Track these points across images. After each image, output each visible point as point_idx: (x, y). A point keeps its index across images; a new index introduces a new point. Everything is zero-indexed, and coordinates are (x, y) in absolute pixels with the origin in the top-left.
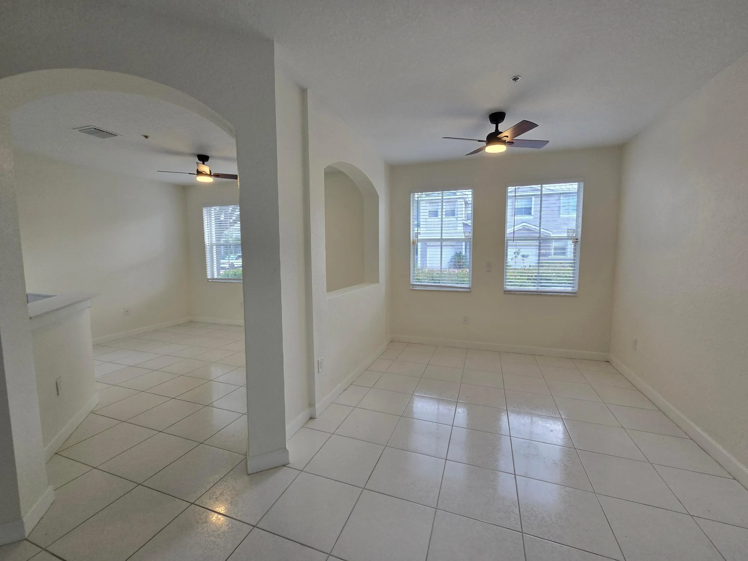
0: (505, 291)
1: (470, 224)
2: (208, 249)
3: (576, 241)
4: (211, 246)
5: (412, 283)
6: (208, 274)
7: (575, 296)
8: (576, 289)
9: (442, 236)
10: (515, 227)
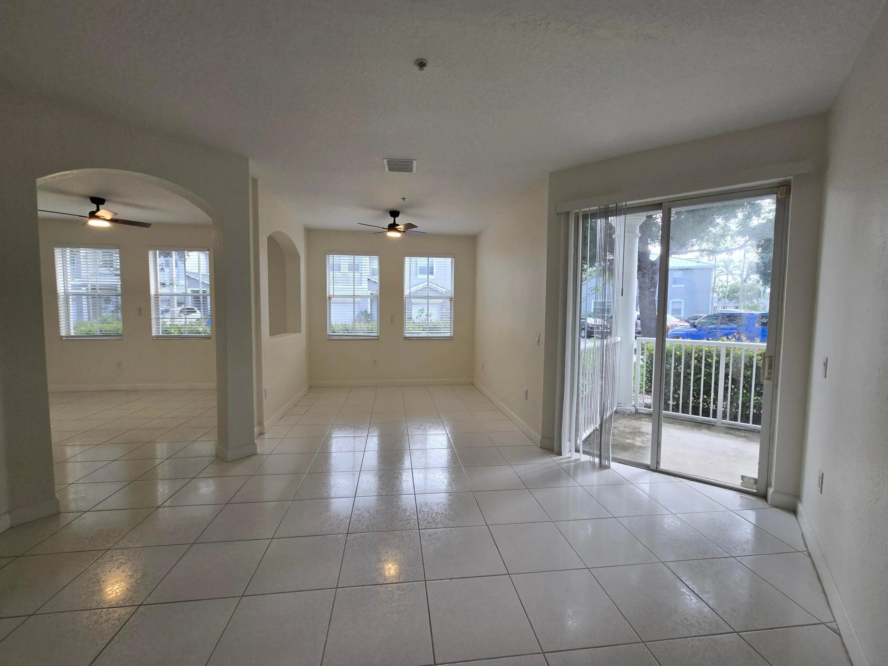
0: (405, 338)
1: (377, 282)
2: (62, 300)
3: (451, 299)
4: (67, 295)
5: (328, 333)
6: (61, 330)
7: (451, 339)
8: (452, 334)
9: (354, 293)
10: (411, 289)
